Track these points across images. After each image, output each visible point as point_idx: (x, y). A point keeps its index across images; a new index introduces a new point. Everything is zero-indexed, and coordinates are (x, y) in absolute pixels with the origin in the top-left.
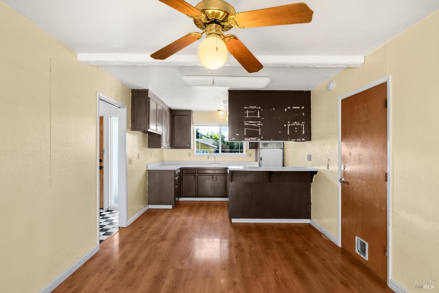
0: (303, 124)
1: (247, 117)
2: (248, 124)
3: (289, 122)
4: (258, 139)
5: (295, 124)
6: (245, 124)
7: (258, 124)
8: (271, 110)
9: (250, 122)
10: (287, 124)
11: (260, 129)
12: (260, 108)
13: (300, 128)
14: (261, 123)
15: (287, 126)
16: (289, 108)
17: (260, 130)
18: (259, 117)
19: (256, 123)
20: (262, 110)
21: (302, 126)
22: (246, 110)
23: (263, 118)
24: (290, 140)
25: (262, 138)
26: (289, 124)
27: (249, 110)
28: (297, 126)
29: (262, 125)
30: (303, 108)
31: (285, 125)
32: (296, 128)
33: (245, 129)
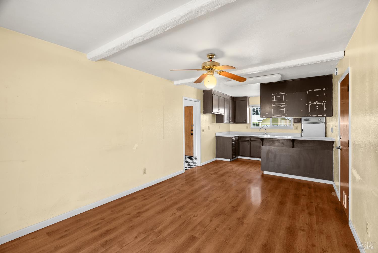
0: (325, 102)
1: (274, 100)
2: (275, 106)
3: (310, 102)
4: (283, 116)
5: (317, 103)
6: (272, 106)
7: (283, 105)
8: (294, 94)
9: (276, 104)
10: (308, 103)
11: (284, 108)
12: (284, 93)
13: (321, 106)
14: (285, 105)
15: (308, 105)
16: (310, 91)
17: (284, 110)
18: (283, 100)
19: (281, 105)
20: (286, 95)
21: (324, 104)
22: (273, 96)
23: (287, 101)
24: (312, 116)
25: (286, 115)
26: (310, 103)
27: (276, 95)
28: (318, 105)
30: (324, 89)
32: (317, 106)
33: (273, 109)
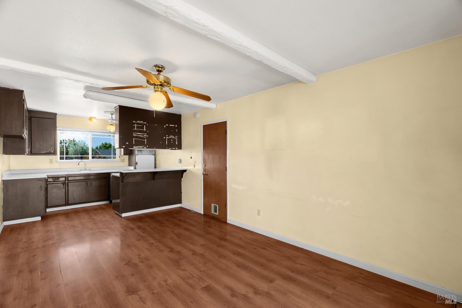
0: (177, 137)
1: (136, 129)
2: (136, 135)
3: (167, 136)
4: (144, 148)
5: (171, 137)
6: (134, 135)
7: (144, 136)
8: (154, 125)
9: (137, 133)
10: (166, 137)
11: (146, 139)
12: (146, 123)
13: (174, 140)
14: (147, 135)
15: (166, 138)
16: (167, 125)
17: (146, 141)
18: (145, 130)
19: (143, 135)
20: (147, 125)
21: (176, 139)
22: (134, 124)
23: (148, 131)
24: (168, 149)
25: (147, 146)
26: (167, 137)
27: (137, 124)
28: (172, 139)
29: (147, 136)
30: (176, 126)
31: (164, 138)
32: (172, 140)
33: (134, 139)
